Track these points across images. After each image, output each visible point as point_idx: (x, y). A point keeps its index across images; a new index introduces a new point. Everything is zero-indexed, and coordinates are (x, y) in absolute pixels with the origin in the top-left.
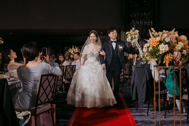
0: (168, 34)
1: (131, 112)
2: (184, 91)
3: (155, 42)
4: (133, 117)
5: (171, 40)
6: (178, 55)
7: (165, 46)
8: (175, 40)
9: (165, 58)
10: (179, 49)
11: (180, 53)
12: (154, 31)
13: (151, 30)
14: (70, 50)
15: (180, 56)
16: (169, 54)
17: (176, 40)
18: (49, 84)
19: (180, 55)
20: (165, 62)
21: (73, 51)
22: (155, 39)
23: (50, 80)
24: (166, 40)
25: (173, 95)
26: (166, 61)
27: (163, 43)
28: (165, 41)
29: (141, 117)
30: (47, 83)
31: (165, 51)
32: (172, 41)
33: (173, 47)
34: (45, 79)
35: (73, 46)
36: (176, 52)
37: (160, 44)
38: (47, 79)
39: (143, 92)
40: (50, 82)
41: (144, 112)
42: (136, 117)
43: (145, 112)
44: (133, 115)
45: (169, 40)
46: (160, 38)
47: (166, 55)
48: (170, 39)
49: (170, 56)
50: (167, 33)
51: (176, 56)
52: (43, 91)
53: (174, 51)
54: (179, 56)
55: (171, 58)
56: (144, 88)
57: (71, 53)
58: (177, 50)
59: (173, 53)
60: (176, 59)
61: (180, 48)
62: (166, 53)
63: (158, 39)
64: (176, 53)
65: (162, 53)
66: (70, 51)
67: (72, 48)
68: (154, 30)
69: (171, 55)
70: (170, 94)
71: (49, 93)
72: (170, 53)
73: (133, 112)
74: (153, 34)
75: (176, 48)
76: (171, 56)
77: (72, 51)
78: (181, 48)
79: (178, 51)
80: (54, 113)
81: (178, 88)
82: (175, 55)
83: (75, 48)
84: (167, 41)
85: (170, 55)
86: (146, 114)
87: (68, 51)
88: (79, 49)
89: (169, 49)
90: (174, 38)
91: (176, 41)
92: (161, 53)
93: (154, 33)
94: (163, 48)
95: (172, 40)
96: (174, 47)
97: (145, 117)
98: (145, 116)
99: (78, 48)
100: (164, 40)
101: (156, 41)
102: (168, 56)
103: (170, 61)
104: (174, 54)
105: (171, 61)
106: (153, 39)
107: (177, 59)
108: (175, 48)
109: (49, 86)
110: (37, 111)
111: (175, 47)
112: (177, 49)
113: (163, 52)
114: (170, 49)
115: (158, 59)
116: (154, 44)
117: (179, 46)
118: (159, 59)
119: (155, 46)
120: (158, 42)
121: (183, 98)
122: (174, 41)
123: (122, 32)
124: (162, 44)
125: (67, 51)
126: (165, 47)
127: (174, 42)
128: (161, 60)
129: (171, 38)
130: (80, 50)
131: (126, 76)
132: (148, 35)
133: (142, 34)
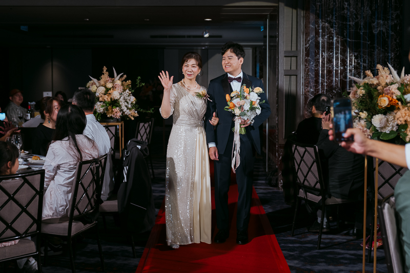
14: (92, 84)
21: (105, 87)
35: (105, 69)
57: (97, 94)
66: (93, 88)
67: (102, 77)
77: (102, 89)
83: (111, 76)
88: (126, 80)
99: (125, 76)
130: (129, 82)
131: (309, 194)
132: (379, 27)
133: (357, 24)
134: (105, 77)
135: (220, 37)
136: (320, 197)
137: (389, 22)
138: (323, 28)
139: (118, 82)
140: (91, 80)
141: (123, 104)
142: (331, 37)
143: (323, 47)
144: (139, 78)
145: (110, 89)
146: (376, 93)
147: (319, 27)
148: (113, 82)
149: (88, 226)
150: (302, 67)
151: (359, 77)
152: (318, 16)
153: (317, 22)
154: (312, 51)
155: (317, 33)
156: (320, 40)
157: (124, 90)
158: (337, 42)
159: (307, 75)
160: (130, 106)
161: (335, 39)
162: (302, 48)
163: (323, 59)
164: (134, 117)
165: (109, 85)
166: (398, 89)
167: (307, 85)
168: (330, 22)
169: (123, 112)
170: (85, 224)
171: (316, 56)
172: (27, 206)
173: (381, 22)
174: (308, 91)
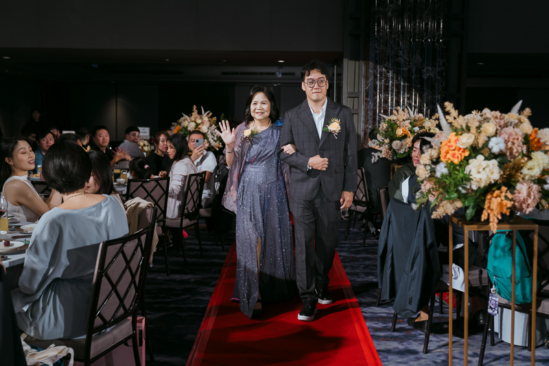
0: (500, 123)
1: (372, 336)
2: (545, 288)
3: (457, 149)
4: (380, 357)
5: (510, 144)
6: (529, 195)
7: (488, 166)
8: (521, 143)
9: (487, 202)
10: (532, 174)
11: (535, 187)
12: (454, 113)
13: (443, 108)
14: (184, 120)
15: (538, 196)
16: (499, 188)
17: (524, 144)
18: (128, 266)
19: (536, 192)
20: (489, 214)
21: (195, 122)
22: (456, 138)
23: (128, 253)
24: (491, 144)
25: (508, 299)
26: (489, 211)
27: (482, 154)
28: (490, 149)
29: (405, 359)
30: (120, 263)
31: (488, 182)
32: (511, 149)
33: (513, 168)
34: (115, 253)
35: (195, 107)
36: (525, 184)
37: (473, 155)
38: (121, 251)
39: (413, 279)
40: (128, 259)
41: (415, 338)
42: (390, 357)
43: (416, 341)
44: (379, 351)
45: (502, 146)
46: (473, 137)
47: (492, 194)
48: (506, 142)
49: (503, 198)
50: (496, 118)
51: (522, 198)
52: (110, 288)
53: (518, 181)
54: (532, 197)
55: (506, 205)
56: (415, 269)
57: (189, 128)
58: (527, 178)
59: (514, 188)
60: (524, 206)
61: (536, 172)
62: (490, 188)
63: (466, 140)
64: (522, 189)
65: (479, 188)
66: (185, 124)
67: (193, 114)
68: (455, 109)
69: (506, 192)
70: (499, 293)
71: (127, 291)
72: (504, 189)
73: (378, 338)
74: (449, 121)
75: (525, 171)
76: (506, 198)
77: (193, 124)
78: (539, 172)
79: (532, 180)
80: (141, 345)
81: (527, 281)
82: (519, 193)
83: (200, 113)
84: (496, 150)
85: (503, 194)
86: (421, 348)
87: (180, 124)
88: (212, 117)
89: (501, 176)
90: (518, 139)
91: (525, 147)
92: (474, 188)
93: (455, 118)
94: (483, 172)
95: (513, 144)
96: (518, 168)
97: (418, 359)
98: (417, 356)
99: (211, 114)
100: (487, 146)
101: (459, 145)
102: (496, 197)
103: (502, 215)
104: (516, 191)
105: (508, 214)
106: (450, 137)
107: (528, 207)
108: (522, 171)
109: (128, 271)
110: (92, 347)
111: (522, 168)
112: (525, 175)
113: (482, 185)
114: (504, 174)
115: (464, 203)
116: (453, 155)
117: (534, 166)
118: (466, 204)
119: (456, 161)
120: (466, 148)
121: (540, 310)
122: (519, 148)
123: (345, 61)
124: (480, 157)
125: (176, 122)
126: (487, 169)
127: (518, 151)
128: (473, 208)
129: (509, 138)
130: (215, 119)
131: (358, 207)
132: (428, 73)
133: (409, 70)
134: (195, 113)
135: (293, 74)
136: (366, 208)
137: (437, 68)
138: (381, 73)
139: (206, 119)
140: (183, 116)
141: (210, 137)
142: (387, 81)
143: (380, 89)
144: (223, 115)
145: (200, 124)
146: (396, 126)
147: (377, 72)
148: (201, 118)
149: (193, 222)
150: (363, 107)
151: (387, 115)
152: (376, 63)
153: (375, 68)
154: (371, 92)
155: (375, 77)
156: (378, 83)
157: (211, 125)
158: (392, 85)
159: (366, 113)
160: (215, 139)
161: (390, 82)
162: (363, 90)
163: (380, 100)
164: (219, 148)
165: (199, 121)
166: (411, 123)
167: (366, 122)
168: (386, 68)
169: (210, 144)
170: (190, 220)
171: (374, 97)
172: (158, 200)
173: (430, 68)
174: (367, 128)
